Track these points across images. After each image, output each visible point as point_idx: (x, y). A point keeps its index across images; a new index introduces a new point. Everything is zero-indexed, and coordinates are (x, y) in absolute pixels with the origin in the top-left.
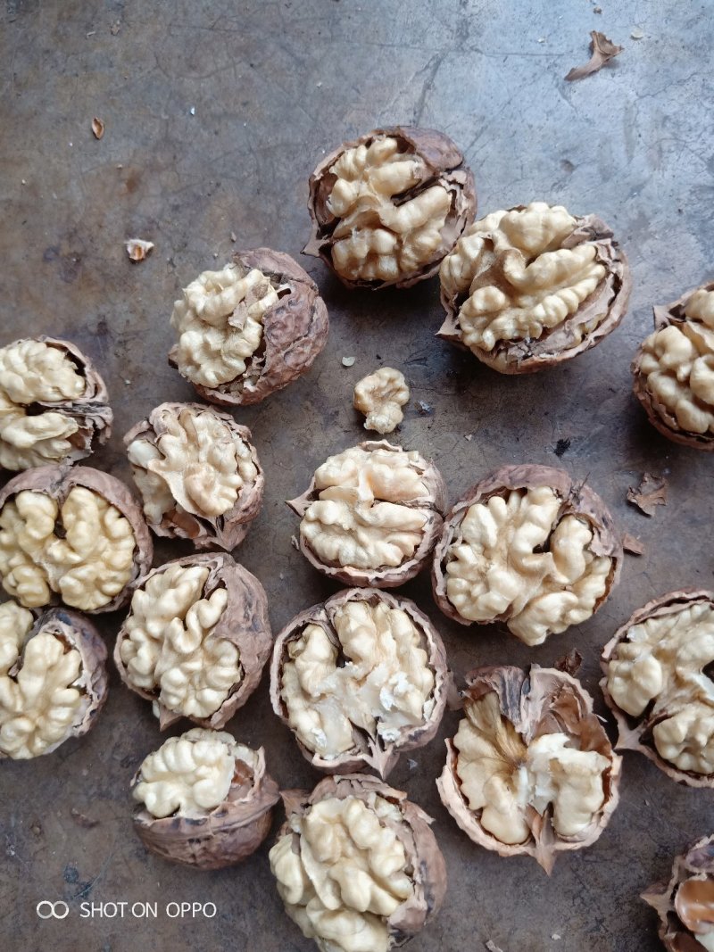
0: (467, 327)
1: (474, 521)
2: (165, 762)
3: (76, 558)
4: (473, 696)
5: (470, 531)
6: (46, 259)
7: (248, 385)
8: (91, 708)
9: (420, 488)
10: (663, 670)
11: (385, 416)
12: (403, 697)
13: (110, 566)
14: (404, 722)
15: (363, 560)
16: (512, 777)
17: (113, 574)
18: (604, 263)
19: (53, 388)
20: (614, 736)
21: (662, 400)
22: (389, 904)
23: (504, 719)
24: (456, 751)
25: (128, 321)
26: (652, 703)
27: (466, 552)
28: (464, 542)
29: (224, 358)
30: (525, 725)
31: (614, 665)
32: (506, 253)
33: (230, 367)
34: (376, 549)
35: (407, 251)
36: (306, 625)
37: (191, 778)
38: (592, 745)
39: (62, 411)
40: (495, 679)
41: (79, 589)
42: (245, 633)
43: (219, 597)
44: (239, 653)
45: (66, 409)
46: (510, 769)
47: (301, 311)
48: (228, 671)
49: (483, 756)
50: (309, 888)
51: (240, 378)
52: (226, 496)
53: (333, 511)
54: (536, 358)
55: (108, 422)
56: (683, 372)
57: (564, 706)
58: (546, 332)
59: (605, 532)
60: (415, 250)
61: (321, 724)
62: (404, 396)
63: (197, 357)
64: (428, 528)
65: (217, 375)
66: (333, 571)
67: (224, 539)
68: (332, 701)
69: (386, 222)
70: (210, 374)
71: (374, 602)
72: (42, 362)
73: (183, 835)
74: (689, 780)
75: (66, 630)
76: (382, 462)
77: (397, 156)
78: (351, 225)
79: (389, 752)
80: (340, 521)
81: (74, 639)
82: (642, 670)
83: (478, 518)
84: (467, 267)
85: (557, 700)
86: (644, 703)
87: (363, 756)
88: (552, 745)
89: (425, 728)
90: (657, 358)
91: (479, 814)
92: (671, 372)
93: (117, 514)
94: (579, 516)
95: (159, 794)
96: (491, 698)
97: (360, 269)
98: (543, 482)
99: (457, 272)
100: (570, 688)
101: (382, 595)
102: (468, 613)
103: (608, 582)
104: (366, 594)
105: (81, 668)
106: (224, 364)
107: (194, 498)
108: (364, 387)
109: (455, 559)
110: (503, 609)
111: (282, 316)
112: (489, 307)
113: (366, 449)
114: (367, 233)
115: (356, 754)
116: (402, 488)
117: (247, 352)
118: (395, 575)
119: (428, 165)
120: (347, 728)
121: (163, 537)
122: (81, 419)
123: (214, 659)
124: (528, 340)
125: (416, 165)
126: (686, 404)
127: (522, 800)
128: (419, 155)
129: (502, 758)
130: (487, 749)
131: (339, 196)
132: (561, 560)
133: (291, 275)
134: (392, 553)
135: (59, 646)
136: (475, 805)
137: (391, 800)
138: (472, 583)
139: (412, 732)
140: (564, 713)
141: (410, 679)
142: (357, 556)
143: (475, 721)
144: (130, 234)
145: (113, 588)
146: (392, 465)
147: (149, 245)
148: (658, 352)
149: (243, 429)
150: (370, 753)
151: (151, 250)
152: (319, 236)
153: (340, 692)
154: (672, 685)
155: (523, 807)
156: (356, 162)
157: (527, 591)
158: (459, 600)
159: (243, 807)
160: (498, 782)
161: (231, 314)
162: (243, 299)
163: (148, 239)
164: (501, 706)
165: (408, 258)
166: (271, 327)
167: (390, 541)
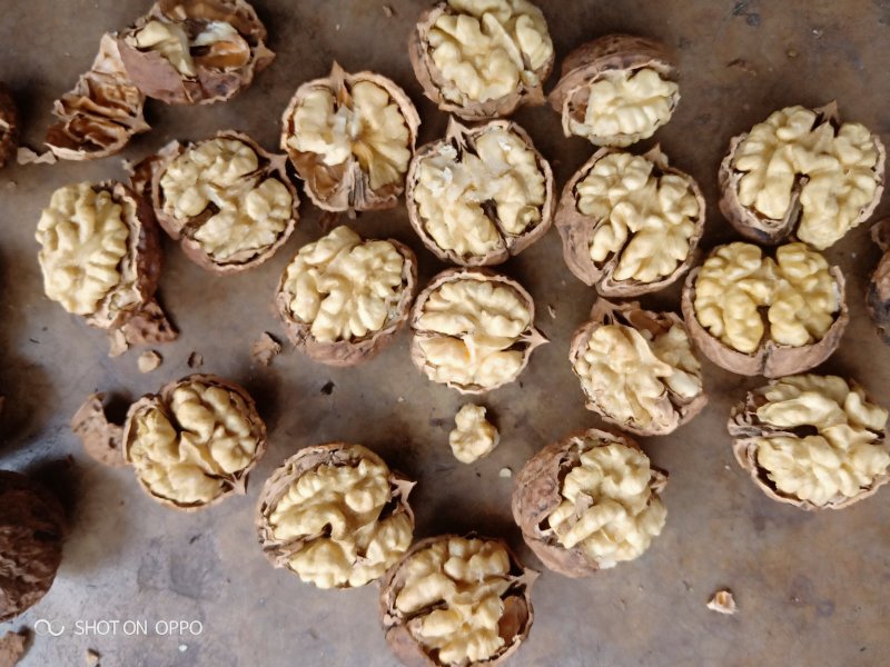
0: (381, 480)
1: (376, 316)
2: (645, 116)
3: (743, 285)
4: (393, 188)
5: (379, 308)
6: (831, 604)
7: (581, 443)
8: (730, 157)
9: (426, 347)
10: (246, 211)
11: (469, 418)
12: (435, 178)
13: (715, 281)
14: (437, 160)
15: (471, 287)
16: (363, 129)
17: (712, 275)
18: (270, 525)
19: (780, 450)
20: (289, 165)
21: (238, 413)
22: (443, 23)
23: (368, 172)
24: (409, 147)
25: (732, 529)
26: (256, 186)
27: (382, 292)
28: (383, 299)
29: (599, 467)
30: (353, 166)
31: (286, 215)
32: (343, 538)
33: (593, 458)
34: (459, 295)
35: (436, 559)
36: (523, 233)
37: (621, 103)
38: (306, 157)
39: (772, 428)
40: (371, 200)
41: (741, 259)
42: (572, 224)
43: (598, 254)
44: (577, 205)
45: (769, 430)
46: (365, 134)
47: (527, 508)
48: (588, 191)
50: (511, 30)
51: (587, 450)
52: (598, 342)
53: (496, 326)
54: (326, 449)
55: (731, 420)
56: (220, 432)
57: (327, 186)
58: (316, 469)
59: (282, 309)
60: (430, 559)
61: (505, 155)
62: (454, 436)
63: (627, 470)
64: (418, 313)
65: (608, 453)
66: (498, 278)
67: (604, 307)
68: (493, 172)
69: (451, 584)
70: (616, 456)
71: (468, 255)
72: (795, 477)
73: (619, 56)
74: (235, 134)
75: (757, 224)
76: (459, 370)
77: (440, 645)
78: (483, 586)
79: (449, 137)
80: (490, 318)
81: (746, 215)
82: (260, 209)
83: (372, 318)
84: (381, 534)
85: (332, 190)
86: (262, 186)
87: (469, 132)
88: (334, 155)
89: (420, 157)
90: (240, 446)
91: (391, 101)
92: (229, 434)
93: (712, 330)
94: (300, 321)
95: (649, 89)
96: (375, 185)
97: (482, 549)
98: (323, 347)
99: (390, 530)
100: (321, 198)
101: (461, 261)
102: (385, 247)
103: (286, 275)
104: (474, 262)
105: (739, 190)
106: (599, 462)
107: (626, 340)
108: (484, 444)
109: (395, 288)
110: (357, 249)
111: (542, 502)
112: (359, 493)
113: (480, 387)
114: (469, 577)
115: (475, 133)
116: (439, 347)
117: (576, 471)
118: (447, 276)
119: (408, 629)
120: (480, 152)
121: (670, 311)
122: (756, 421)
123: (601, 201)
124: (330, 464)
125: (419, 631)
126: (220, 408)
127: (358, 113)
128: (415, 640)
129: (371, 143)
130: (384, 150)
131: (491, 614)
132: (311, 286)
133: (540, 544)
134: (447, 293)
135: (760, 207)
136: (393, 108)
137: (450, 102)
138: (381, 269)
139: (430, 153)
140: (328, 180)
141: (430, 192)
142: (476, 290)
143: (392, 170)
144: (734, 621)
145: (713, 262)
146: (450, 369)
147: (712, 606)
148: (238, 451)
149: (592, 407)
150: (464, 136)
151: (710, 600)
152: (524, 587)
153: (487, 179)
154: (241, 199)
155: (356, 109)
156: (477, 644)
157: (338, 263)
158: (393, 256)
159: (572, 85)
160: (375, 125)
161: (590, 506)
162: (579, 520)
163: (714, 612)
164: (367, 180)
165: (438, 553)
166: (550, 492)
167: (449, 302)
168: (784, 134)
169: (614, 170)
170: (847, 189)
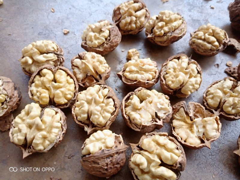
5: (170, 66)
7: (106, 45)
8: (63, 132)
9: (152, 64)
12: (162, 105)
13: (69, 90)
14: (164, 112)
16: (192, 128)
18: (182, 19)
19: (52, 47)
21: (200, 44)
27: (171, 71)
29: (100, 38)
33: (102, 39)
34: (147, 76)
35: (138, 22)
36: (130, 96)
39: (53, 53)
40: (182, 103)
41: (61, 95)
43: (106, 90)
45: (55, 53)
48: (111, 108)
49: (183, 125)
52: (103, 69)
54: (173, 36)
56: (203, 38)
57: (197, 112)
58: (175, 30)
60: (140, 22)
61: (141, 116)
63: (93, 38)
64: (157, 71)
66: (135, 83)
68: (143, 109)
69: (134, 15)
70: (96, 43)
73: (105, 153)
78: (126, 15)
79: (162, 120)
85: (195, 111)
86: (219, 100)
87: (155, 123)
89: (170, 113)
93: (70, 77)
95: (94, 146)
96: (182, 109)
97: (127, 27)
100: (198, 106)
102: (173, 86)
105: (61, 118)
108: (131, 51)
109: (167, 74)
112: (162, 25)
114: (129, 17)
115: (153, 122)
117: (107, 36)
118: (151, 82)
119: (142, 4)
123: (107, 104)
124: (171, 31)
125: (139, 4)
126: (205, 43)
127: (196, 135)
128: (140, 2)
129: (188, 124)
130: (183, 123)
131: (123, 9)
135: (54, 112)
136: (184, 139)
137: (164, 136)
138: (172, 78)
142: (142, 77)
145: (69, 96)
147: (68, 30)
150: (157, 122)
151: (69, 32)
152: (115, 23)
153: (145, 107)
154: (224, 95)
156: (125, 5)
157: (186, 77)
159: (121, 146)
160: (188, 131)
161: (102, 28)
162: (105, 26)
164: (185, 109)
165: (138, 24)
166: (112, 30)
167: (149, 74)
168: (44, 133)
169: (103, 115)
170: (24, 118)
